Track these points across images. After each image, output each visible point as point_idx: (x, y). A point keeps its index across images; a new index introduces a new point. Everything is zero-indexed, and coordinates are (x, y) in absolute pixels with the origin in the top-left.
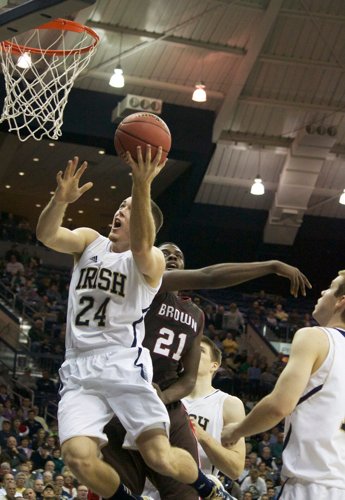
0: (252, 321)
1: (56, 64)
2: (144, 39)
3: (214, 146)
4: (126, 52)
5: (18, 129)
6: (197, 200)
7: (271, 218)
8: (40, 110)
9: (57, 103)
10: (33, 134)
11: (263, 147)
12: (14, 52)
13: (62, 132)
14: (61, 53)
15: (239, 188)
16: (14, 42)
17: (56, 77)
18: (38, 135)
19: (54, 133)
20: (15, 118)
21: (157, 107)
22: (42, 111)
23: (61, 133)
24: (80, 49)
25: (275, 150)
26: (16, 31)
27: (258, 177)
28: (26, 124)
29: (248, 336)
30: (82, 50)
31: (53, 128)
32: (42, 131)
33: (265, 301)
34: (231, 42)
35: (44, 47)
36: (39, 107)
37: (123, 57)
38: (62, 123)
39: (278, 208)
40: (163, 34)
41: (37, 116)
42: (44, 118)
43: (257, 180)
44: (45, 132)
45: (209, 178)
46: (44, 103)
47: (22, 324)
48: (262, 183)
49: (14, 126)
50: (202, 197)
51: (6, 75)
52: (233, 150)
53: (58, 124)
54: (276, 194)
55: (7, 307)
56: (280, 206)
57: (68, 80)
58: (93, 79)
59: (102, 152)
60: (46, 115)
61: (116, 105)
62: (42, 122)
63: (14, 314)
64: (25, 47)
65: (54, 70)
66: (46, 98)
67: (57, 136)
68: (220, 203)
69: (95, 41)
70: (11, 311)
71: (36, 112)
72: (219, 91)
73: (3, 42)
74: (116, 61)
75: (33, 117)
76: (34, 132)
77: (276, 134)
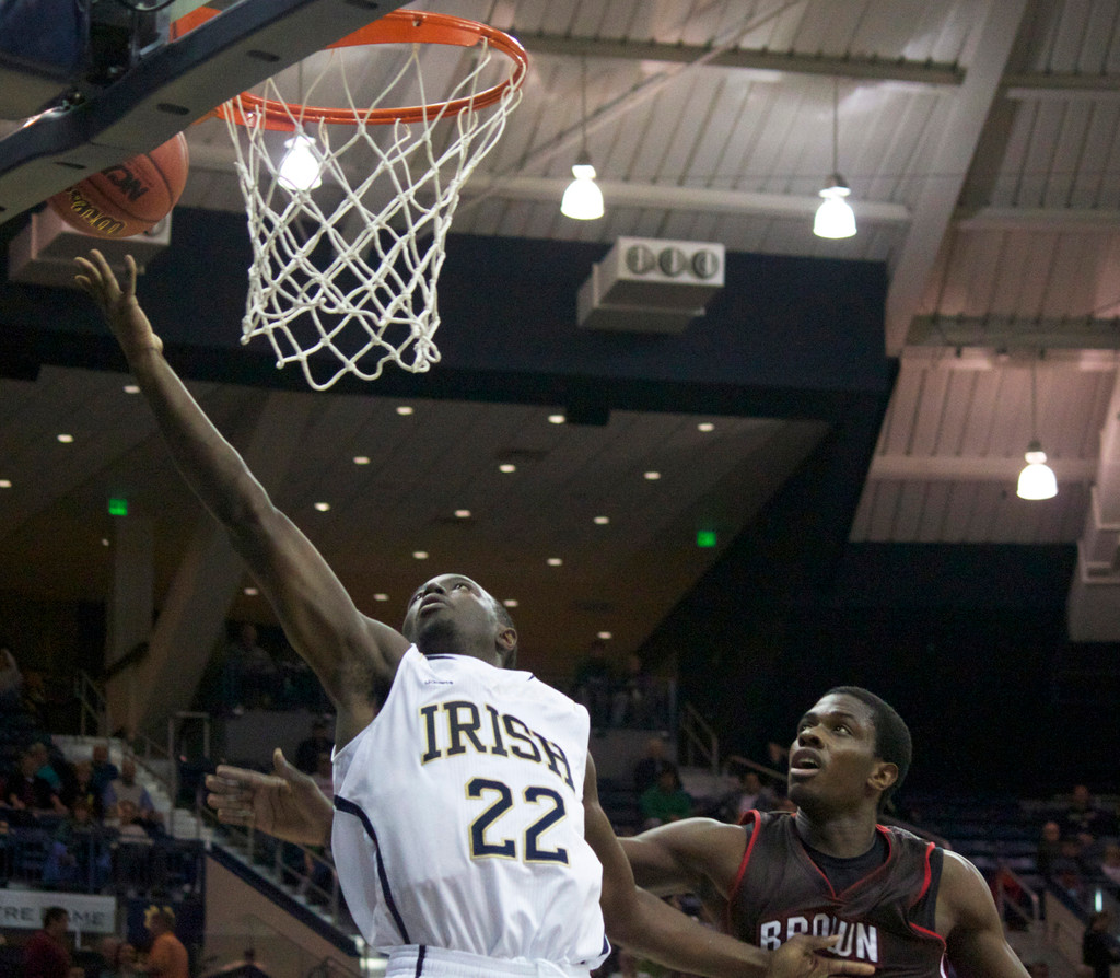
0: (1059, 881)
1: (404, 147)
2: (651, 67)
3: (893, 368)
4: (598, 112)
5: (302, 356)
6: (858, 534)
7: (1085, 564)
8: (365, 292)
9: (415, 266)
10: (351, 365)
11: (1042, 355)
12: (275, 125)
13: (439, 350)
14: (414, 117)
15: (978, 486)
16: (271, 94)
17: (405, 187)
18: (366, 364)
19: (414, 355)
20: (289, 325)
21: (709, 267)
22: (372, 295)
23: (438, 354)
24: (471, 97)
25: (1077, 359)
26: (274, 58)
27: (1035, 447)
28: (326, 340)
29: (1051, 927)
30: (477, 100)
31: (410, 339)
32: (379, 351)
33: (1091, 816)
34: (914, 52)
35: (362, 103)
36: (360, 283)
37: (591, 130)
38: (437, 323)
39: (1104, 532)
40: (707, 48)
41: (356, 311)
42: (379, 315)
43: (1030, 457)
44: (387, 352)
45: (887, 463)
46: (375, 269)
47: (366, 956)
48: (1047, 463)
49: (289, 351)
50: (872, 523)
51: (250, 199)
52: (952, 373)
53: (424, 328)
54: (1094, 490)
55: (315, 909)
56: (1107, 526)
57: (442, 193)
58: (508, 203)
59: (557, 419)
60: (386, 306)
61: (588, 273)
62: (376, 329)
63: (339, 928)
64: (304, 108)
65: (398, 167)
66: (381, 253)
67: (426, 362)
68: (929, 536)
69: (516, 67)
70: (328, 919)
71: (355, 301)
72: (891, 200)
73: (238, 97)
74: (574, 141)
75: (345, 315)
76: (355, 358)
77: (1077, 312)
